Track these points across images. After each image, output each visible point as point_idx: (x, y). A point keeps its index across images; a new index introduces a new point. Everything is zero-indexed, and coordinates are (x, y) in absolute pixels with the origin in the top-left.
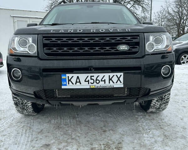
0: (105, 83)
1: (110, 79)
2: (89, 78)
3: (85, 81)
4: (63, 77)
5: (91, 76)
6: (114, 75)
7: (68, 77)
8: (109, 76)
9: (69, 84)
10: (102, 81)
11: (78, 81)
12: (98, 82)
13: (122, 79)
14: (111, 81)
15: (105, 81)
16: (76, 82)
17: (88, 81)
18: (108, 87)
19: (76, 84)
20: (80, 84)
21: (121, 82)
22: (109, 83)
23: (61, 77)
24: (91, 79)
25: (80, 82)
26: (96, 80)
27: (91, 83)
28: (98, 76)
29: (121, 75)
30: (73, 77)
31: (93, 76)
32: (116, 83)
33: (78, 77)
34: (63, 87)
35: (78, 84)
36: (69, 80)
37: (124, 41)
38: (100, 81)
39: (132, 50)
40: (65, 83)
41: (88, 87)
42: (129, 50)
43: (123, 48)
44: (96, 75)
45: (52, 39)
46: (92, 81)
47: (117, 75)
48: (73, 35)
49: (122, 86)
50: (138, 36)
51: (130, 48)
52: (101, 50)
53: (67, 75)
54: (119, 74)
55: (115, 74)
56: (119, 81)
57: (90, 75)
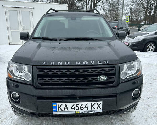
0: (88, 109)
1: (92, 106)
2: (75, 106)
3: (72, 108)
4: (54, 105)
5: (77, 105)
6: (95, 104)
7: (58, 105)
8: (91, 104)
9: (58, 110)
10: (85, 108)
11: (66, 108)
12: (82, 108)
13: (101, 106)
14: (92, 108)
15: (87, 108)
16: (65, 109)
17: (74, 108)
18: (90, 112)
19: (64, 110)
20: (68, 110)
21: (100, 108)
22: (91, 109)
23: (52, 105)
24: (77, 106)
26: (81, 107)
27: (76, 109)
28: (82, 104)
29: (101, 103)
30: (62, 105)
32: (97, 109)
33: (66, 105)
34: (54, 113)
35: (66, 110)
36: (59, 108)
37: (103, 72)
38: (84, 108)
39: (109, 80)
40: (55, 110)
42: (107, 80)
43: (102, 78)
44: (80, 104)
45: (44, 71)
46: (77, 108)
47: (97, 103)
48: (62, 67)
49: (102, 111)
50: (114, 67)
51: (108, 78)
52: (85, 80)
53: (57, 104)
54: (99, 103)
55: (96, 102)
56: (99, 107)
57: (75, 103)
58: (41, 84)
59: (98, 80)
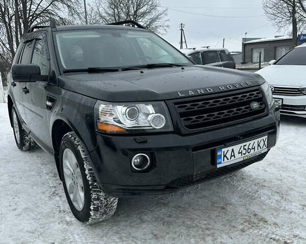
0: (255, 151)
1: (259, 145)
2: (242, 149)
3: (239, 153)
4: (219, 153)
6: (261, 140)
7: (224, 152)
8: (258, 141)
9: (224, 160)
10: (252, 149)
11: (233, 154)
12: (249, 151)
13: (266, 143)
14: (259, 147)
15: (254, 148)
16: (231, 156)
17: (241, 153)
18: (257, 154)
19: (231, 158)
20: (235, 157)
21: (266, 146)
22: (258, 149)
23: (217, 154)
24: (244, 149)
25: (234, 155)
26: (248, 149)
27: (244, 154)
28: (250, 144)
29: (266, 138)
30: (228, 151)
31: (246, 145)
32: (263, 147)
34: (219, 166)
35: (233, 158)
36: (225, 156)
37: (253, 97)
40: (220, 161)
41: (242, 159)
42: (260, 107)
43: (256, 106)
46: (245, 152)
47: (263, 140)
52: (239, 112)
53: (223, 150)
54: (264, 138)
57: (243, 145)
58: (189, 127)
59: (251, 110)
